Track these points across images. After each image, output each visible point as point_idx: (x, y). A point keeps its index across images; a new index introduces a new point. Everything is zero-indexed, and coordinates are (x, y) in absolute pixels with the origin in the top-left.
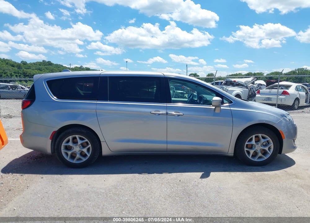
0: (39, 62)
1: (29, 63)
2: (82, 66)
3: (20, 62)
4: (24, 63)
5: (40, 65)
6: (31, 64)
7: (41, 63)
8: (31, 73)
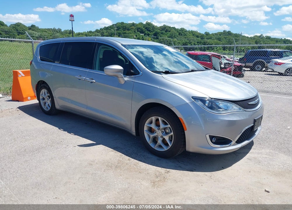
0: (220, 32)
1: (211, 34)
2: (262, 35)
3: (204, 33)
4: (207, 34)
5: (220, 35)
6: (213, 34)
7: (221, 33)
8: (210, 43)
